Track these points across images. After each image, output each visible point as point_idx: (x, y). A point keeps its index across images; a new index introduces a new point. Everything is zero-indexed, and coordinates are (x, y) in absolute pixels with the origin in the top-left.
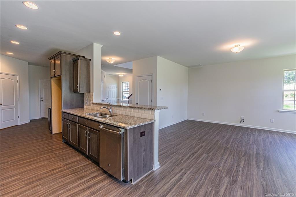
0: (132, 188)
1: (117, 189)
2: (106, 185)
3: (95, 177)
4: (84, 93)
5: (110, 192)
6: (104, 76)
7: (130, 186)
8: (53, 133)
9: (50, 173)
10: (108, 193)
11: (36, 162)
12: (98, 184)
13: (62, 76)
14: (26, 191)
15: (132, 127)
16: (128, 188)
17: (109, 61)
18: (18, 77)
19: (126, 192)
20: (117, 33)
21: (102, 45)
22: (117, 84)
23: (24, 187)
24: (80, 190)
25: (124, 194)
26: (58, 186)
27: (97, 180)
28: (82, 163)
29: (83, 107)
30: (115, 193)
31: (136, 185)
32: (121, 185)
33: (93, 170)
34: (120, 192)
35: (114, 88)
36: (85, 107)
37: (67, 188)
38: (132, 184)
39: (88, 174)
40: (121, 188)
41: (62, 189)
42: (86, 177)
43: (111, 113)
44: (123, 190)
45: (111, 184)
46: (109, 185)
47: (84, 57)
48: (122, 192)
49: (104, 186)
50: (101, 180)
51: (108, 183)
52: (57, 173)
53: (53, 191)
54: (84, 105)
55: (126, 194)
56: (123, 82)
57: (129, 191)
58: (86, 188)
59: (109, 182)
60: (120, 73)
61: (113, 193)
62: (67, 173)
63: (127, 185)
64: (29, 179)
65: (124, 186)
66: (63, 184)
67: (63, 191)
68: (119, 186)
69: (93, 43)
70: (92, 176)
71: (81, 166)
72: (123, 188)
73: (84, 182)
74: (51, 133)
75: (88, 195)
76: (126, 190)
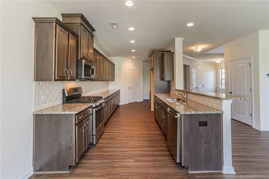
0: (186, 175)
1: (173, 168)
2: (166, 161)
3: (161, 150)
4: (170, 81)
5: (165, 167)
6: (198, 64)
7: (185, 172)
8: (152, 110)
9: (138, 136)
10: (164, 167)
11: (135, 126)
12: (161, 156)
13: (154, 68)
14: (124, 140)
15: (186, 113)
16: (183, 172)
17: (196, 50)
18: (138, 71)
19: (178, 175)
20: (190, 25)
21: (183, 38)
22: (214, 71)
23: (124, 137)
24: (147, 154)
25: (176, 175)
26: (137, 145)
27: (162, 154)
28: (159, 137)
29: (170, 93)
30: (169, 170)
31: (192, 175)
32: (178, 167)
33: (163, 145)
34: (174, 171)
35: (211, 75)
36: (171, 92)
37: (141, 149)
38: (188, 172)
39: (158, 147)
40: (177, 169)
41: (139, 148)
42: (155, 148)
43: (185, 99)
44: (177, 172)
45: (170, 161)
46: (168, 162)
47: (170, 51)
48: (175, 173)
49: (164, 160)
50: (164, 155)
51: (168, 160)
52: (141, 137)
53: (134, 147)
54: (170, 91)
55: (177, 177)
56: (222, 69)
57: (181, 176)
58: (152, 155)
59: (170, 159)
60: (216, 60)
61: (168, 169)
62: (146, 140)
63: (182, 170)
64: (128, 134)
65: (180, 169)
66: (141, 145)
67: (139, 149)
68: (175, 166)
69: (175, 39)
70: (160, 149)
71: (157, 138)
72: (178, 170)
73: (152, 150)
74: (151, 110)
75: (151, 160)
76: (179, 173)
